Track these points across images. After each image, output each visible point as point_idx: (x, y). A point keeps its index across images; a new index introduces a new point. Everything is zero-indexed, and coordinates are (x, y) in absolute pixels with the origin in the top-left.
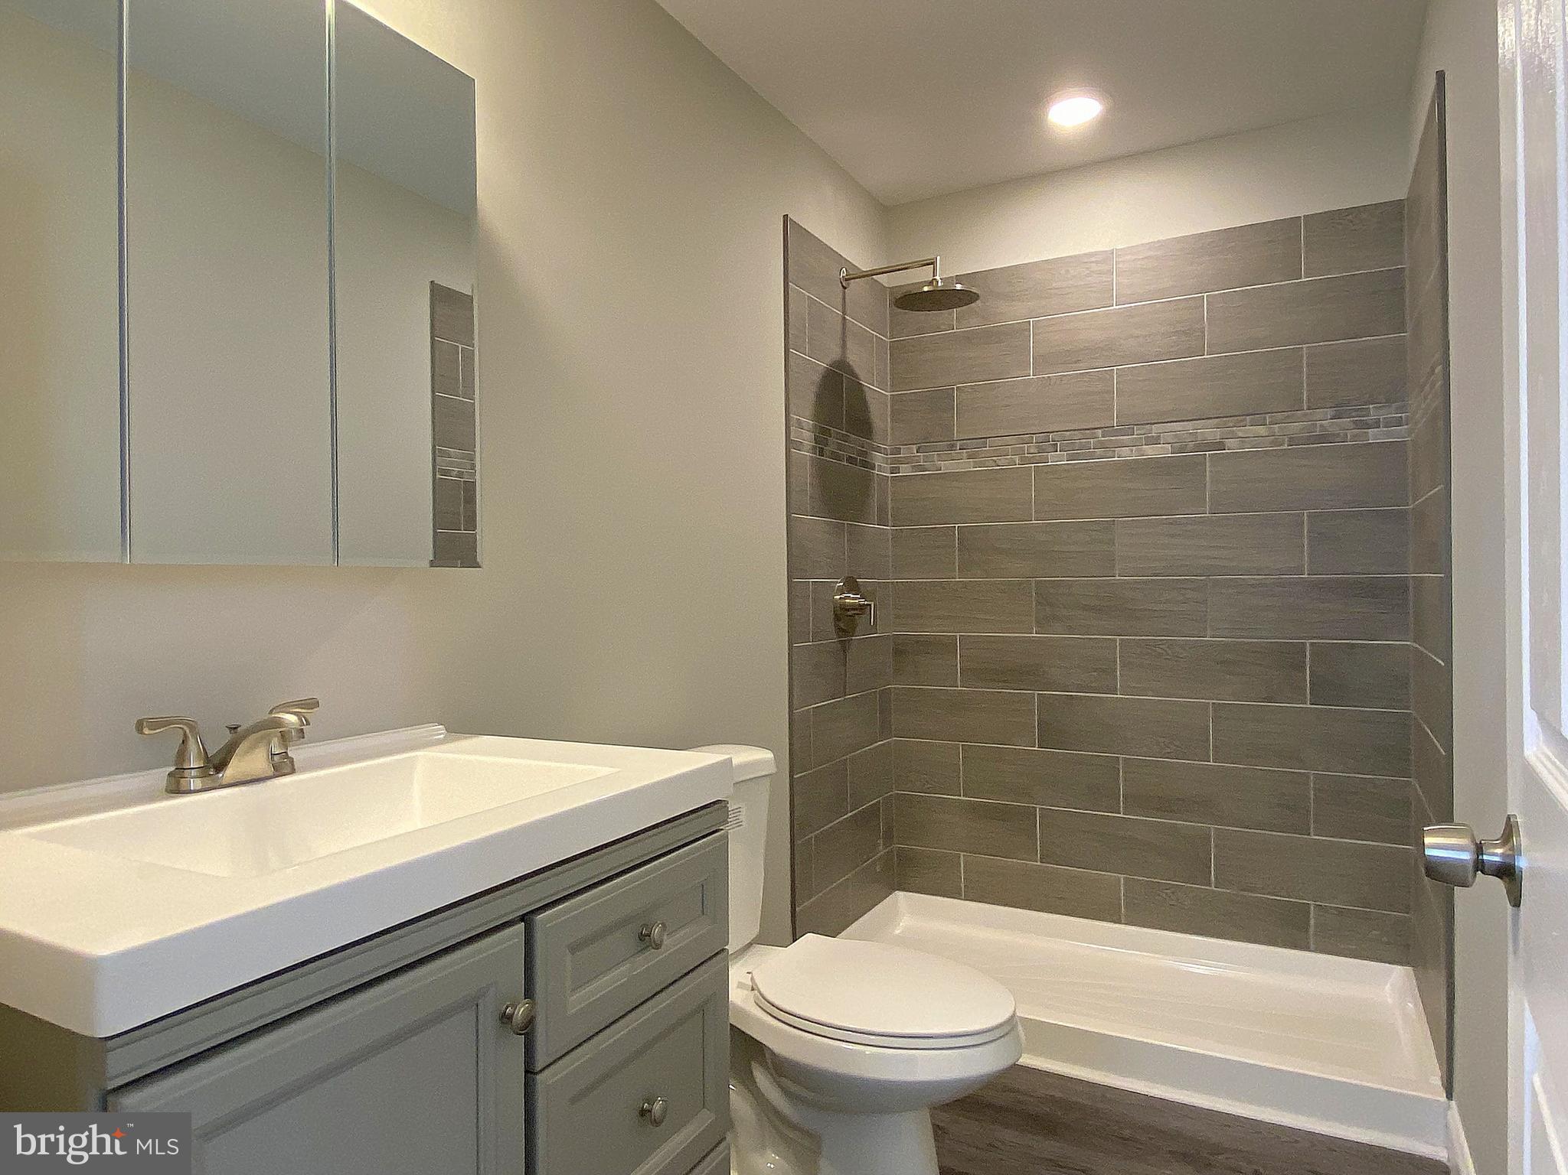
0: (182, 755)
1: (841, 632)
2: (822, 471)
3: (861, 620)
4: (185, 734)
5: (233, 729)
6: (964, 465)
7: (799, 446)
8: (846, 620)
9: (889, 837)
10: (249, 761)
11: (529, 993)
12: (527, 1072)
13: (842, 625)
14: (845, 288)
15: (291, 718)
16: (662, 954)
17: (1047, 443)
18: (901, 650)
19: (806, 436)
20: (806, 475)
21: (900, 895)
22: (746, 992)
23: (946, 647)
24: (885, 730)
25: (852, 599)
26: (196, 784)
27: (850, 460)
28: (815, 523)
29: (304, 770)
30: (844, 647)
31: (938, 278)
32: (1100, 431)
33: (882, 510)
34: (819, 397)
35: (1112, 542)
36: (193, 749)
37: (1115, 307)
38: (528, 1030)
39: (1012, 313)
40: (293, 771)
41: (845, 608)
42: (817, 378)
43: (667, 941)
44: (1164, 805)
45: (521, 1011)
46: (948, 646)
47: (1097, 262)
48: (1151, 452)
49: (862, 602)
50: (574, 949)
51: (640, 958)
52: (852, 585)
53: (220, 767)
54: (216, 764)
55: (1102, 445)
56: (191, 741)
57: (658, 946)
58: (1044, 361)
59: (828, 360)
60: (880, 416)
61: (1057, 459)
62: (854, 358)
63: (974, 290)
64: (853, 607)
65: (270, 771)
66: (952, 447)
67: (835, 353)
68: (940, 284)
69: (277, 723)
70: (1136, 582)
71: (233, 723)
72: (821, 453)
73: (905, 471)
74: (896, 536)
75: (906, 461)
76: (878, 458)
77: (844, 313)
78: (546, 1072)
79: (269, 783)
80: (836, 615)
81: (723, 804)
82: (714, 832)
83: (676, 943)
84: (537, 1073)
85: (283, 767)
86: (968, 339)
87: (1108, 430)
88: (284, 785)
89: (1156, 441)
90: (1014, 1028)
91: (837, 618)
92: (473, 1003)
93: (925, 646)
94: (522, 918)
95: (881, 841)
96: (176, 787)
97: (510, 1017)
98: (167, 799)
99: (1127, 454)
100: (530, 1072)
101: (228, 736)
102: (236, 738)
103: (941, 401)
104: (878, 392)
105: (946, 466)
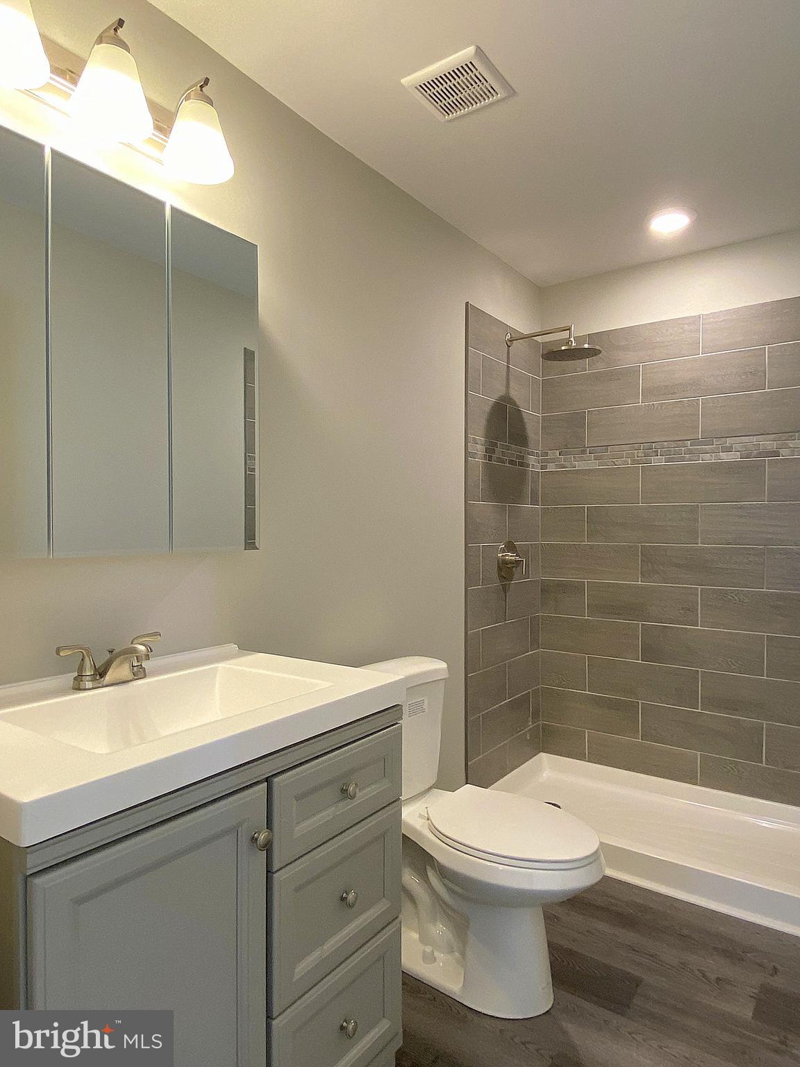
0: (81, 668)
1: (502, 578)
2: (490, 471)
3: (517, 571)
4: (83, 656)
5: (111, 652)
6: (592, 464)
7: (474, 455)
8: (506, 570)
9: (536, 715)
10: (119, 671)
11: (269, 825)
12: (267, 872)
13: (503, 574)
14: (509, 346)
15: (142, 648)
16: (356, 802)
17: (651, 450)
18: (546, 589)
19: (480, 449)
20: (479, 473)
21: (543, 756)
22: (423, 821)
23: (578, 589)
24: (535, 643)
25: (510, 556)
26: (89, 685)
27: (511, 462)
28: (485, 506)
29: (150, 677)
30: (505, 589)
31: (572, 339)
32: (689, 442)
33: (534, 493)
34: (489, 421)
35: (696, 520)
36: (88, 663)
37: (701, 355)
38: (268, 847)
39: (627, 359)
40: (145, 676)
41: (505, 562)
42: (487, 409)
43: (359, 794)
44: (731, 705)
45: (262, 838)
46: (578, 588)
47: (688, 324)
48: (726, 457)
49: (517, 558)
50: (298, 798)
51: (341, 804)
52: (510, 547)
53: (102, 675)
54: (101, 673)
55: (690, 452)
56: (87, 659)
57: (352, 797)
58: (649, 393)
59: (497, 396)
60: (534, 431)
61: (658, 461)
62: (514, 394)
63: (598, 347)
64: (511, 562)
65: (131, 676)
66: (583, 452)
67: (501, 391)
68: (573, 344)
69: (135, 651)
70: (714, 548)
71: (110, 648)
72: (490, 458)
73: (551, 468)
74: (545, 511)
75: (552, 460)
76: (531, 460)
77: (508, 362)
78: (280, 872)
79: (131, 684)
80: (499, 567)
81: (399, 707)
82: (393, 725)
83: (366, 794)
84: (274, 873)
85: (139, 673)
86: (597, 377)
87: (695, 441)
88: (140, 685)
89: (729, 449)
90: (598, 858)
91: (500, 569)
92: (235, 830)
93: (563, 587)
94: (267, 780)
95: (530, 719)
96: (78, 688)
97: (256, 839)
98: (73, 694)
99: (708, 459)
100: (269, 872)
101: (108, 656)
102: (113, 656)
103: (577, 421)
104: (532, 415)
105: (580, 465)
